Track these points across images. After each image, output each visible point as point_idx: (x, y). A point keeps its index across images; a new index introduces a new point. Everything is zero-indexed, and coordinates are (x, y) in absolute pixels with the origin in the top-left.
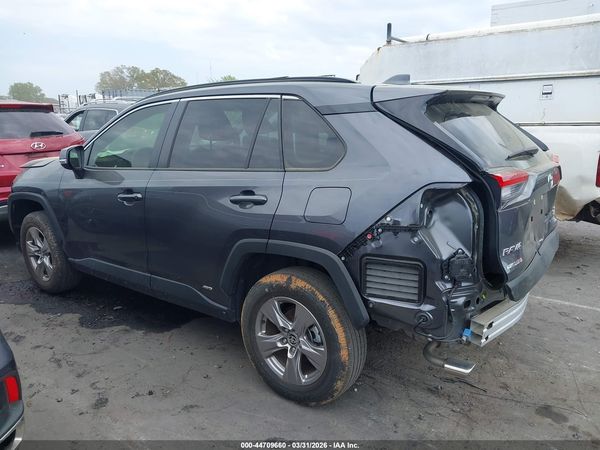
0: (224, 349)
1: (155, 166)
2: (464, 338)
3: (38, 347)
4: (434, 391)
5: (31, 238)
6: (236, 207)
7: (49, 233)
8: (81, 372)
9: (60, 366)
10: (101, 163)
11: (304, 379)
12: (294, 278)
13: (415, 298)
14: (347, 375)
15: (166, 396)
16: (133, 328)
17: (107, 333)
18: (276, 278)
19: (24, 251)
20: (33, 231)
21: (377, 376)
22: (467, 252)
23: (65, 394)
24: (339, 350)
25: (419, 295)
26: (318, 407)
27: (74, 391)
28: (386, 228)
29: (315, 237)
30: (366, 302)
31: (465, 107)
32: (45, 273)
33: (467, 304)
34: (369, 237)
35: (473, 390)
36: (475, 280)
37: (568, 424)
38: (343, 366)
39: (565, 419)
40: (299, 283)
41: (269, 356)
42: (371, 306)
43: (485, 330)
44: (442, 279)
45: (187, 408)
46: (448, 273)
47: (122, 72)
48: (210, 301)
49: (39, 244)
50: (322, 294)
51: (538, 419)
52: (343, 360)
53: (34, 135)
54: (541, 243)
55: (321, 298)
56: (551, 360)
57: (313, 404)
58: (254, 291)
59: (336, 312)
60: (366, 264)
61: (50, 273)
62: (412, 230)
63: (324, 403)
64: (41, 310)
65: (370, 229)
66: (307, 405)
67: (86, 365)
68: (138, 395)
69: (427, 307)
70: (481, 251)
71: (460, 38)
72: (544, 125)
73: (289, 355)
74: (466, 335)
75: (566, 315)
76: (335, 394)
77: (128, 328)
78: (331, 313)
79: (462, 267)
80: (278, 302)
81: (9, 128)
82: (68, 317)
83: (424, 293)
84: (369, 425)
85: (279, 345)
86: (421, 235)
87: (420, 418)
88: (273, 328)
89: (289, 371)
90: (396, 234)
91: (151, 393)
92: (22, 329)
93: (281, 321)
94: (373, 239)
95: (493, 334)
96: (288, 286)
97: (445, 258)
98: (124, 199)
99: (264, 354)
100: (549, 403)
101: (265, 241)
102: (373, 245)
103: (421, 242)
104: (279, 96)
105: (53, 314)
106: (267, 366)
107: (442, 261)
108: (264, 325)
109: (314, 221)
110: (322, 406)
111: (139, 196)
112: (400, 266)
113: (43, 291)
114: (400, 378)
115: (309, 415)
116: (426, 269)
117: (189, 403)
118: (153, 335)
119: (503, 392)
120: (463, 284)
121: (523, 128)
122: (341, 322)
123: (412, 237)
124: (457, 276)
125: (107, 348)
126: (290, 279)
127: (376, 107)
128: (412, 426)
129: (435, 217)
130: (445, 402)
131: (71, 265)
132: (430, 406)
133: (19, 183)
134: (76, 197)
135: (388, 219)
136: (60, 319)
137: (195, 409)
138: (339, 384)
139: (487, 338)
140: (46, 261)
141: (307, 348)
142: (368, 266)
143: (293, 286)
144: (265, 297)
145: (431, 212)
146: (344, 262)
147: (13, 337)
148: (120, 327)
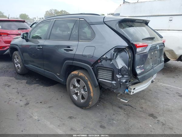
0: (64, 92)
1: (46, 39)
2: (126, 92)
3: (14, 88)
4: (120, 108)
5: (15, 59)
6: (65, 51)
7: (19, 57)
8: (24, 96)
9: (18, 94)
10: (33, 37)
11: (82, 101)
12: (80, 72)
13: (111, 79)
14: (93, 100)
15: (45, 103)
16: (40, 85)
17: (33, 86)
18: (75, 72)
19: (14, 62)
20: (16, 56)
21: (105, 102)
22: (126, 67)
23: (18, 101)
24: (90, 93)
25: (112, 78)
26: (85, 109)
27: (21, 101)
28: (104, 59)
29: (85, 61)
30: (98, 80)
31: (134, 24)
32: (19, 69)
33: (126, 82)
34: (99, 61)
35: (132, 108)
36: (129, 75)
37: (157, 119)
38: (91, 98)
39: (157, 118)
40: (81, 74)
41: (73, 94)
42: (99, 81)
43: (132, 90)
44: (119, 74)
45: (49, 107)
46: (120, 73)
47: (52, 11)
48: (59, 78)
49: (17, 60)
50: (87, 77)
51: (148, 117)
52: (91, 96)
53: (19, 29)
54: (156, 66)
55: (86, 78)
56: (158, 101)
57: (84, 108)
58: (70, 76)
59: (90, 83)
60: (98, 69)
61: (20, 69)
62: (111, 60)
63: (87, 108)
64: (17, 79)
65: (100, 59)
66: (82, 108)
67: (25, 94)
68: (37, 103)
69: (114, 82)
70: (131, 67)
71: (146, 2)
72: (169, 30)
73: (78, 94)
74: (126, 91)
75: (168, 89)
76: (90, 106)
77: (39, 85)
78: (89, 83)
79: (124, 71)
80: (76, 79)
81: (13, 27)
82: (23, 81)
83: (113, 78)
84: (99, 115)
85: (76, 91)
86: (113, 61)
87: (114, 114)
88: (75, 87)
89: (78, 99)
90: (106, 61)
91: (41, 102)
92: (11, 83)
93: (77, 85)
94: (100, 62)
95: (135, 92)
96: (78, 75)
97: (119, 68)
98: (38, 48)
99: (72, 94)
100: (153, 113)
101: (72, 61)
102: (100, 64)
103: (113, 63)
104: (79, 19)
105: (19, 80)
106: (73, 97)
107: (119, 69)
108: (73, 86)
109: (85, 56)
110: (87, 109)
111: (41, 47)
112: (107, 70)
113: (18, 74)
114: (111, 103)
115: (83, 111)
116: (114, 71)
117: (51, 106)
118: (45, 87)
119: (141, 109)
120: (125, 76)
121: (156, 31)
122: (91, 85)
123: (111, 62)
124: (123, 74)
125: (32, 90)
126: (79, 73)
127: (104, 23)
128: (111, 116)
129: (118, 56)
130: (122, 111)
131: (25, 67)
132: (118, 111)
133: (12, 43)
134: (30, 47)
135: (104, 56)
136: (21, 81)
137: (52, 107)
138: (91, 103)
139: (133, 92)
140: (19, 65)
141: (83, 92)
142: (99, 70)
143: (79, 75)
144: (72, 78)
145: (117, 55)
146: (92, 68)
147: (8, 85)
148: (37, 85)
